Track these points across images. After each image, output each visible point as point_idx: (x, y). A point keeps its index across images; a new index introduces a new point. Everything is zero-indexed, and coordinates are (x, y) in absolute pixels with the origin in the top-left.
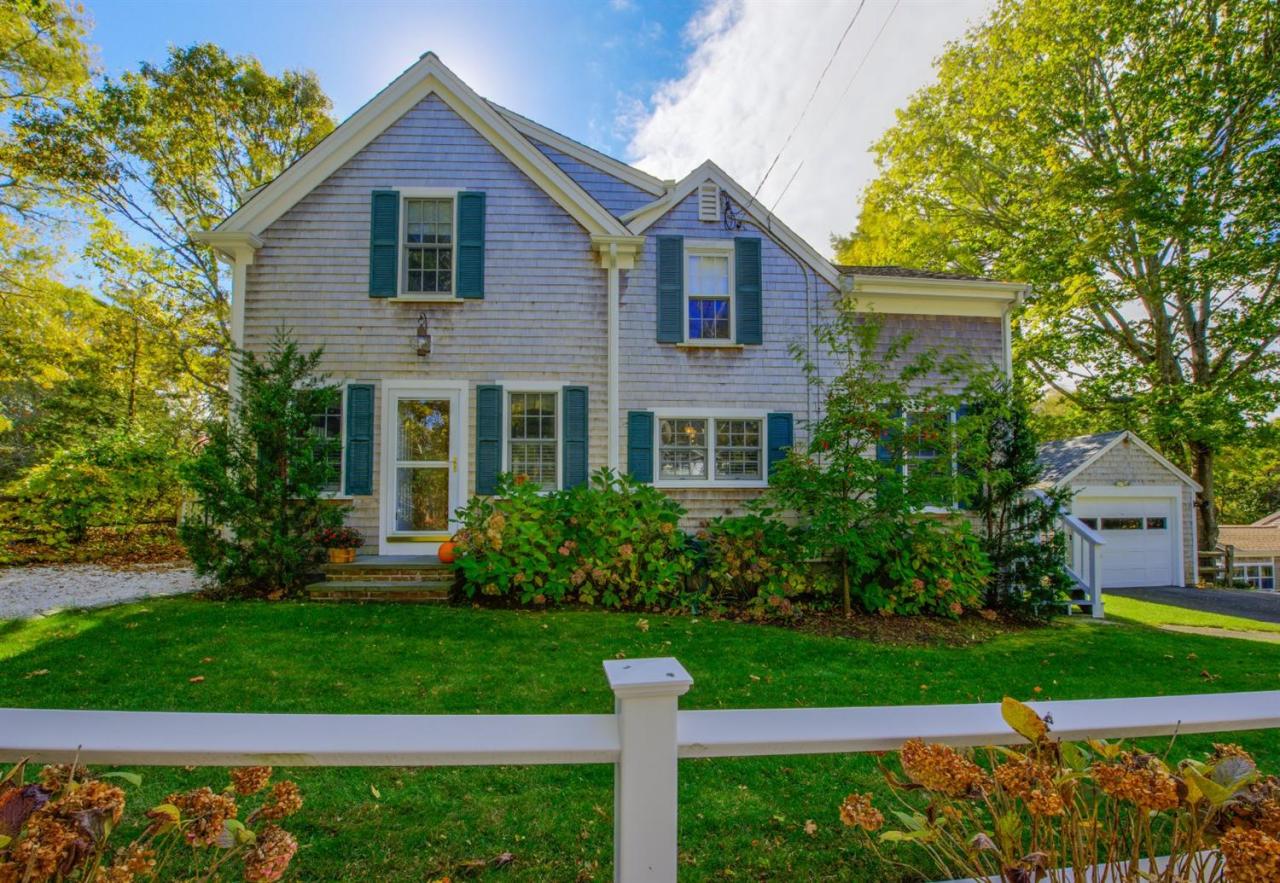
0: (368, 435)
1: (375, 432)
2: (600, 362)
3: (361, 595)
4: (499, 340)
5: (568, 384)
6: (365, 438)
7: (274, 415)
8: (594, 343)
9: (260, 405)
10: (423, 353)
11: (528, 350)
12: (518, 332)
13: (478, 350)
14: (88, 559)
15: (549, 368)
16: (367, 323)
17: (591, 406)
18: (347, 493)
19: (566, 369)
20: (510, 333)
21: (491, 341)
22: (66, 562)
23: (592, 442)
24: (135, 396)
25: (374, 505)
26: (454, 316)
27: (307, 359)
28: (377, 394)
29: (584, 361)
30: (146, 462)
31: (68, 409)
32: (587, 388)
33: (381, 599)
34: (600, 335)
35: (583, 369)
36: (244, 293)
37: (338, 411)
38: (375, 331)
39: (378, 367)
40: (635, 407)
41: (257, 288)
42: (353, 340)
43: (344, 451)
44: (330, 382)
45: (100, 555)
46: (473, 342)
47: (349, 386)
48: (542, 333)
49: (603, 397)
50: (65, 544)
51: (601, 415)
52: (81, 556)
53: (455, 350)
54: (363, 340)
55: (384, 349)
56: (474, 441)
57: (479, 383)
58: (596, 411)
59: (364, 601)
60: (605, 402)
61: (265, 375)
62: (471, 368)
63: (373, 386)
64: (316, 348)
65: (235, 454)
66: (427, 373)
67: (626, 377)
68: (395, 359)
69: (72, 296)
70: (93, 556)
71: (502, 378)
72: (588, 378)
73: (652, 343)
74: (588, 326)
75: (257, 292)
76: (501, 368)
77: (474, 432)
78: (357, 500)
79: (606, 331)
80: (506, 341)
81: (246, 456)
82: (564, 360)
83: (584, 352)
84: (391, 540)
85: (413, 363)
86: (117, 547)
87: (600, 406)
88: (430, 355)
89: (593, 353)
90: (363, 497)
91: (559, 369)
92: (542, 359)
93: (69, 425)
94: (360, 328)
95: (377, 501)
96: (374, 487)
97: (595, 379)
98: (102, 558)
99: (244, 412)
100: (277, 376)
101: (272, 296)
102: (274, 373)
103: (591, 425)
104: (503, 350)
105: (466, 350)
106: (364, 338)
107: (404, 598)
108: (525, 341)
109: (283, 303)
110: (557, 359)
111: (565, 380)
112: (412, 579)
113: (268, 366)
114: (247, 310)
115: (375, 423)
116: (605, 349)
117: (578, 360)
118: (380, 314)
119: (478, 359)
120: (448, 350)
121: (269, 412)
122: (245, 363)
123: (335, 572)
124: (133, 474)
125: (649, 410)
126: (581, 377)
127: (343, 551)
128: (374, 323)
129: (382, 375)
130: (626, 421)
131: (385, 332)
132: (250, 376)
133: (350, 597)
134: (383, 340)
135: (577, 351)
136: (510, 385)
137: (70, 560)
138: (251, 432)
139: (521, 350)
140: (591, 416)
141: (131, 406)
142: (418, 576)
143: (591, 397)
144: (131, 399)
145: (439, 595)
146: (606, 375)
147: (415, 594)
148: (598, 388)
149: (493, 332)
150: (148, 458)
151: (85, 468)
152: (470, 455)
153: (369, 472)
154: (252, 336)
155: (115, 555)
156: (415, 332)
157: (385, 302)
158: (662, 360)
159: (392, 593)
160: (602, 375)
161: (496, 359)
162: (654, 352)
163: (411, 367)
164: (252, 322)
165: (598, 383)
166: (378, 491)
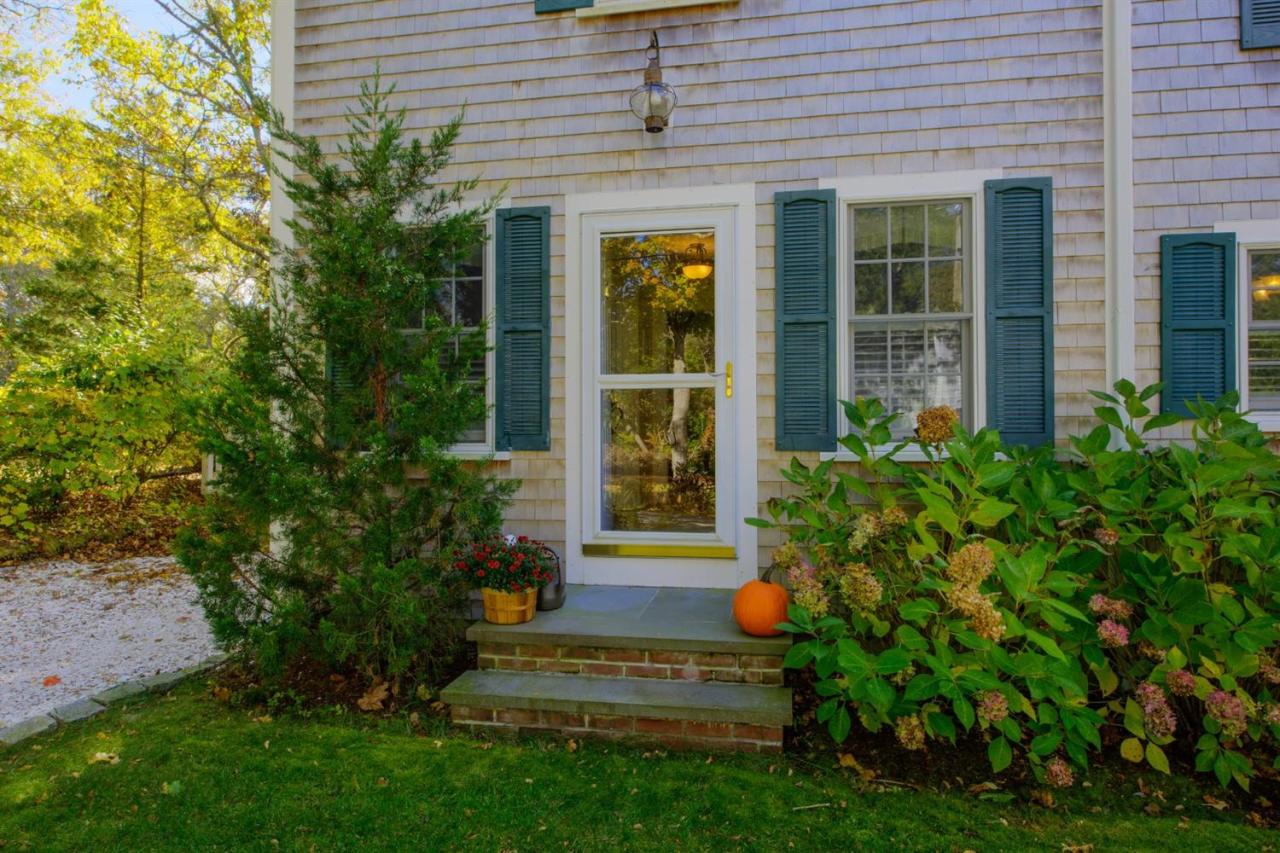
0: (539, 320)
1: (554, 310)
2: (1081, 113)
3: (567, 719)
4: (825, 82)
5: (997, 174)
6: (535, 326)
7: (362, 277)
8: (1065, 66)
9: (334, 257)
10: (655, 125)
11: (896, 100)
12: (869, 59)
13: (774, 110)
14: (62, 551)
15: (948, 140)
16: (531, 71)
17: (1059, 226)
18: (499, 447)
19: (989, 137)
20: (850, 61)
21: (807, 86)
22: (25, 558)
23: (1063, 318)
24: (146, 272)
25: (553, 474)
26: (718, 36)
27: (426, 152)
28: (555, 226)
29: (1039, 114)
30: (150, 379)
31: (58, 295)
32: (1048, 181)
33: (616, 735)
34: (1080, 44)
35: (1038, 136)
36: (292, 33)
37: (478, 270)
38: (548, 89)
39: (557, 167)
40: (1179, 223)
41: (317, 21)
42: (503, 112)
43: (491, 359)
44: (469, 204)
45: (81, 541)
46: (762, 92)
47: (499, 213)
48: (929, 54)
49: (1089, 204)
50: (29, 526)
51: (1087, 249)
52: (51, 546)
53: (724, 114)
54: (524, 110)
55: (571, 125)
56: (770, 326)
57: (781, 188)
58: (1072, 238)
59: (577, 737)
60: (1096, 214)
61: (342, 192)
62: (760, 154)
63: (546, 211)
64: (446, 118)
65: (286, 370)
66: (660, 173)
67: (1153, 148)
68: (592, 144)
69: (62, 127)
70: (70, 544)
71: (835, 174)
72: (1051, 157)
73: (1227, 52)
74: (1049, 25)
75: (315, 28)
76: (831, 148)
77: (769, 303)
78: (520, 462)
79: (1096, 34)
80: (841, 83)
81: (307, 373)
82: (988, 115)
83: (1040, 91)
84: (589, 550)
85: (629, 152)
86: (108, 524)
87: (1081, 224)
88: (667, 131)
89: (1060, 90)
90: (532, 455)
91: (975, 139)
92: (931, 119)
93: (59, 320)
94: (518, 83)
95: (560, 463)
96: (553, 433)
97: (1067, 159)
98: (83, 548)
99: (300, 273)
100: (365, 194)
101: (346, 33)
102: (359, 187)
103: (1059, 273)
104: (833, 105)
105: (749, 112)
106: (527, 105)
107: (673, 735)
108: (887, 79)
109: (366, 45)
110: (966, 115)
111: (992, 165)
112: (677, 674)
113: (346, 167)
114: (301, 67)
115: (554, 290)
116: (1096, 79)
117: (1025, 113)
118: (560, 49)
119: (777, 131)
120: (707, 116)
121: (352, 272)
122: (299, 162)
123: (499, 648)
124: (130, 400)
125: (1220, 228)
126: (1030, 157)
127: (514, 597)
128: (546, 70)
129: (566, 185)
130: (1154, 260)
131: (570, 87)
132: (310, 196)
133: (542, 724)
134: (567, 106)
135: (1019, 91)
136: (852, 188)
137: (33, 555)
138: (317, 319)
139: (878, 101)
140: (1059, 251)
141: (140, 288)
142: (691, 668)
143: (1058, 204)
144: (140, 279)
145: (761, 732)
146: (1098, 146)
147: (700, 727)
148: (1076, 180)
149: (809, 65)
150: (153, 371)
151: (57, 392)
152: (760, 357)
153: (543, 402)
154: (309, 120)
155: (105, 540)
156: (638, 81)
157: (567, 21)
158: (1256, 96)
159: (643, 720)
160: (1086, 145)
161: (821, 127)
162: (1231, 75)
163: (626, 163)
164: (310, 93)
165: (1077, 167)
166: (562, 442)
